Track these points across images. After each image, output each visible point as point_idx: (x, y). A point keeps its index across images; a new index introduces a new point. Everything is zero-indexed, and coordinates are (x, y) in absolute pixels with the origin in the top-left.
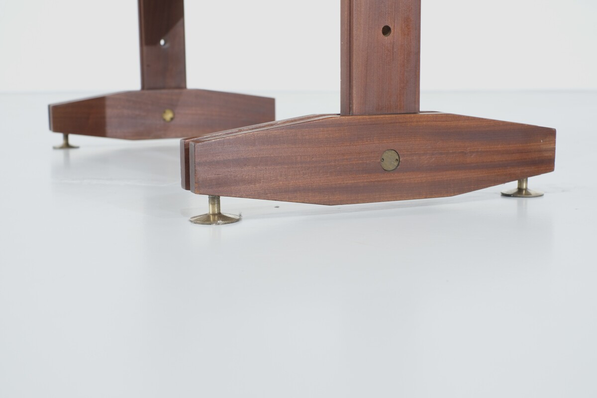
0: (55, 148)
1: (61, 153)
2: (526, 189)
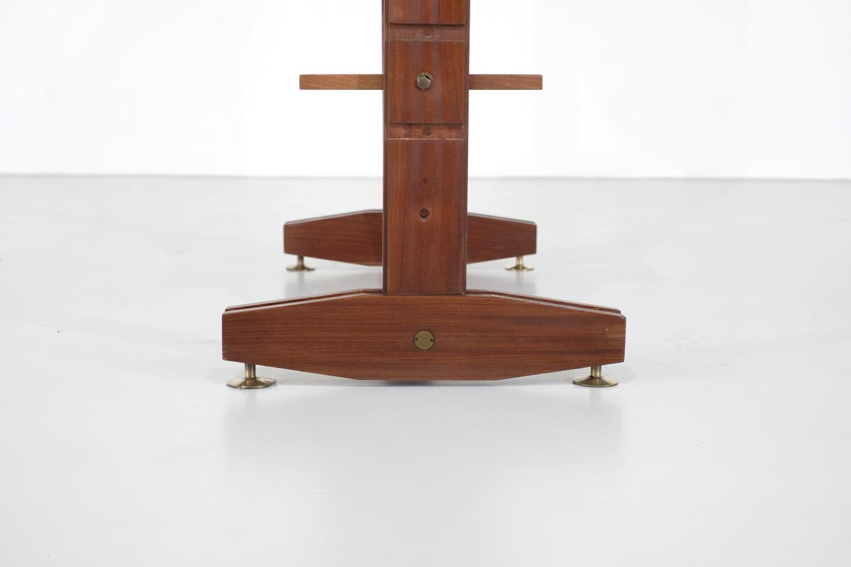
0: (289, 270)
1: (295, 275)
2: (600, 378)
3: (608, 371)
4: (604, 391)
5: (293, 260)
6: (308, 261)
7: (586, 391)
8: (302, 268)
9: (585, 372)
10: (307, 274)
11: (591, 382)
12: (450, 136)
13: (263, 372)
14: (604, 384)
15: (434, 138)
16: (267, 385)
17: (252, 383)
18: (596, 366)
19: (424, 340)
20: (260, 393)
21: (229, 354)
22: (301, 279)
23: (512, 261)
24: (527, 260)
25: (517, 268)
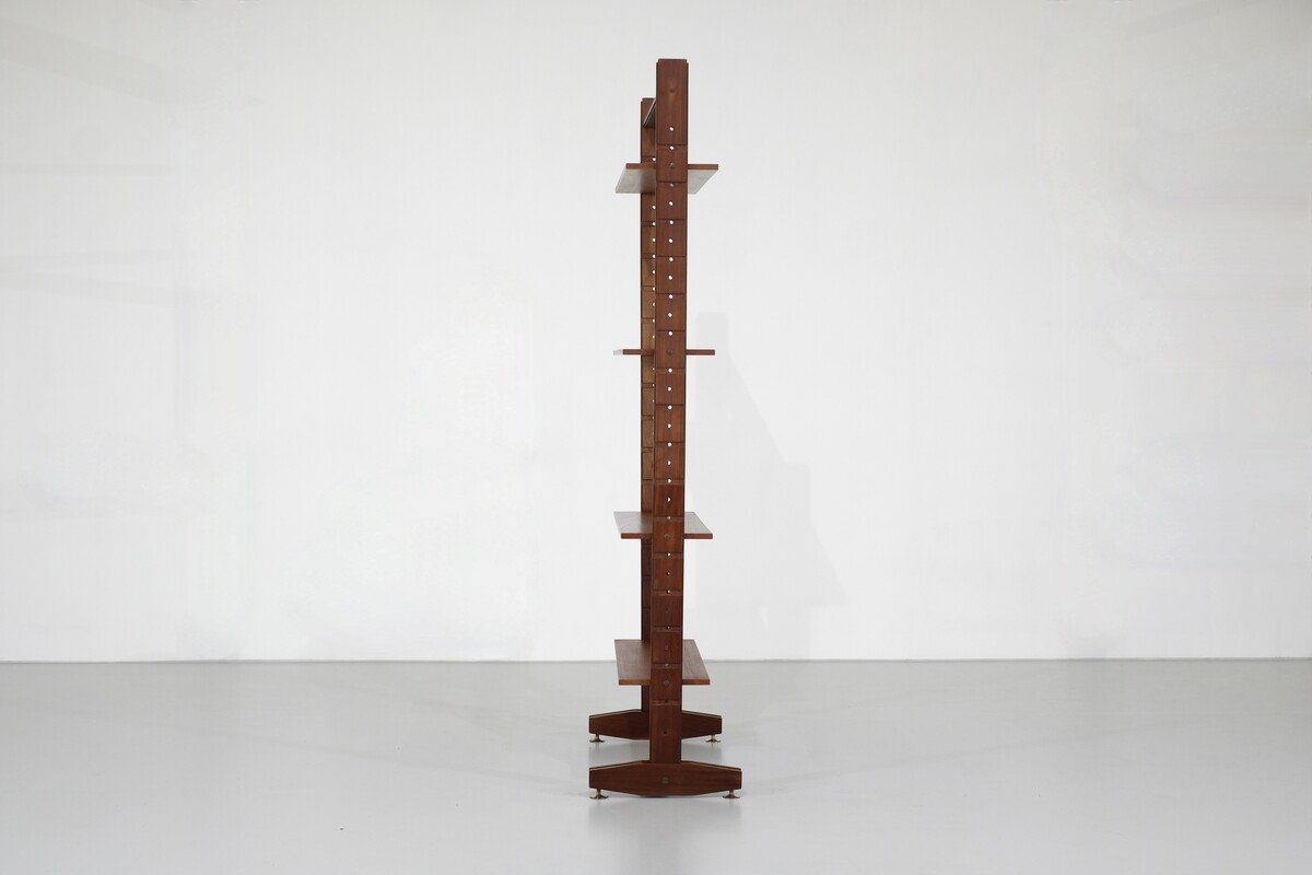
0: (591, 741)
2: (733, 795)
3: (736, 792)
4: (735, 800)
5: (593, 736)
6: (601, 737)
7: (728, 800)
8: (598, 741)
9: (727, 793)
10: (600, 744)
11: (729, 797)
12: (676, 704)
13: (603, 792)
14: (734, 797)
15: (669, 704)
16: (605, 798)
17: (600, 797)
18: (731, 791)
19: (665, 780)
20: (603, 801)
21: (591, 786)
22: (597, 746)
23: (709, 737)
24: (717, 737)
25: (711, 741)
